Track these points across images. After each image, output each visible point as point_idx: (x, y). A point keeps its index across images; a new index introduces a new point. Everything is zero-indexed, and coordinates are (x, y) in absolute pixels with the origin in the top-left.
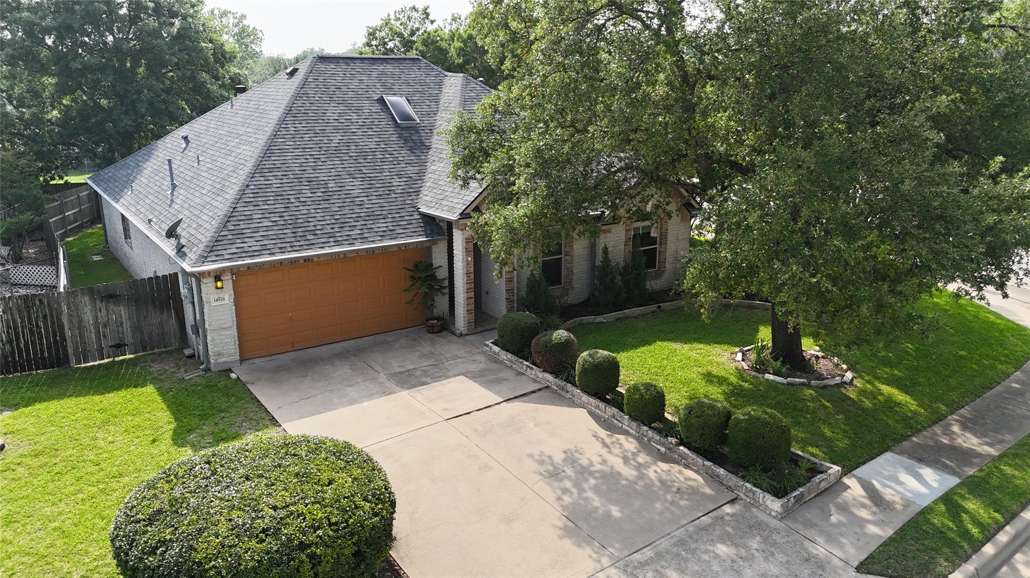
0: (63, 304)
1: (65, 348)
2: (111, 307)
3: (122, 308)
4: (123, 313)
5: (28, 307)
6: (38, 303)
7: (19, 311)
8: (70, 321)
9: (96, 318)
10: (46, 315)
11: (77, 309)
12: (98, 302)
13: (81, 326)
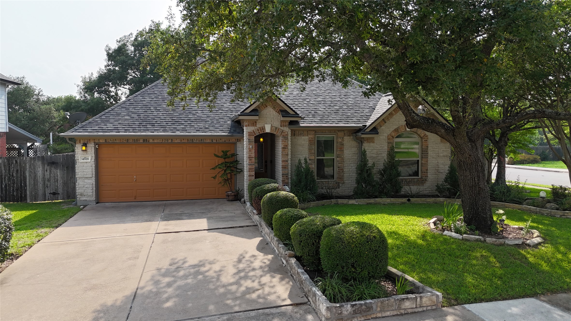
0: (27, 165)
1: (26, 190)
2: (53, 170)
3: (58, 171)
4: (58, 174)
5: (9, 164)
6: (14, 162)
7: (4, 166)
8: (30, 175)
9: (44, 175)
10: (18, 170)
11: (34, 168)
12: (46, 165)
13: (35, 179)
